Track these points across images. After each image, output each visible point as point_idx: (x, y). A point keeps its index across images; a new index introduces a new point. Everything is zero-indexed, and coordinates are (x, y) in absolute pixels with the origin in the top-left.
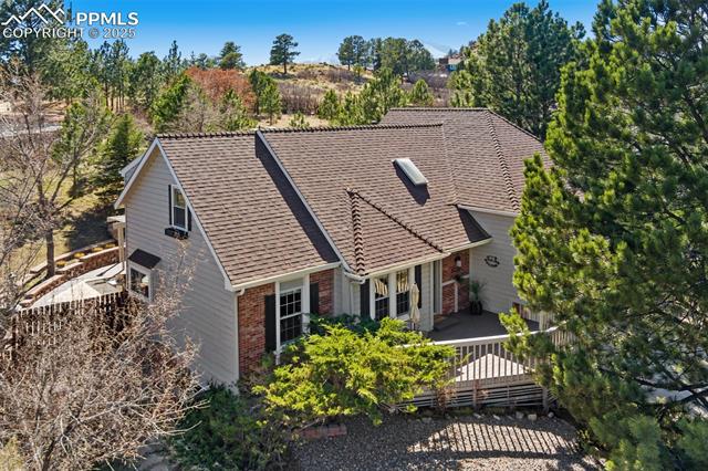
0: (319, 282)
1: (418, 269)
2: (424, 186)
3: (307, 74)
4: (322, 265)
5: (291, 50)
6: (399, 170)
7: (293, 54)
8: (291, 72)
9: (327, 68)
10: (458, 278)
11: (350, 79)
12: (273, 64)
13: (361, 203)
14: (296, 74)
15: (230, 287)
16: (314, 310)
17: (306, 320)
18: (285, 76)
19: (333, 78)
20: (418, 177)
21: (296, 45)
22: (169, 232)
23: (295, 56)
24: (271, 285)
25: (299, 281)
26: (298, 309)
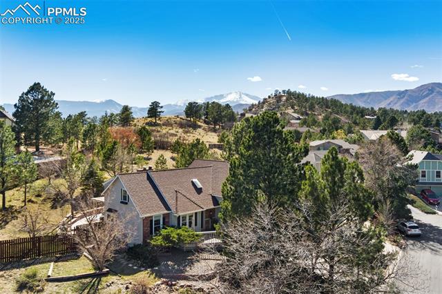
0: (166, 217)
1: (196, 213)
2: (201, 188)
3: (168, 124)
4: (166, 212)
5: (159, 110)
6: (193, 184)
7: (160, 112)
8: (158, 122)
9: (178, 119)
10: (211, 218)
11: (190, 126)
12: (149, 117)
13: (179, 194)
14: (161, 123)
15: (141, 217)
16: (164, 224)
17: (161, 226)
18: (155, 124)
19: (181, 125)
20: (199, 185)
21: (162, 107)
22: (122, 202)
23: (162, 114)
24: (152, 217)
25: (160, 216)
26: (159, 223)
